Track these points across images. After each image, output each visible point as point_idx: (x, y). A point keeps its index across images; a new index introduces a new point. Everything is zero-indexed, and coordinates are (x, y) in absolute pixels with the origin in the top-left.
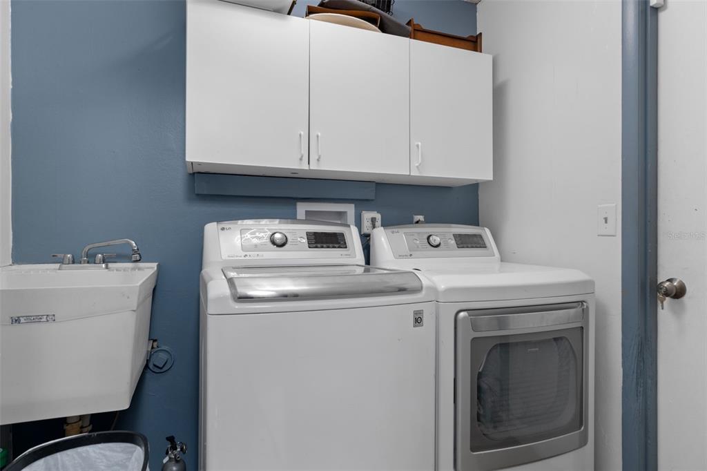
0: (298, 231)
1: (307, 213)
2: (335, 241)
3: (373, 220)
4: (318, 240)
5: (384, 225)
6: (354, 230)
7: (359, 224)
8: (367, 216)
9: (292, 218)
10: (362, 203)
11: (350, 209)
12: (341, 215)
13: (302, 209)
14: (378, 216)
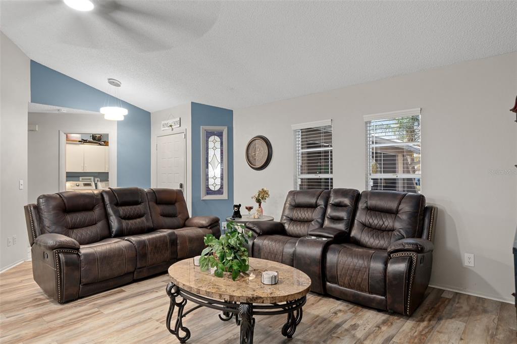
0: (81, 183)
1: (82, 179)
2: (89, 185)
3: (98, 180)
4: (86, 185)
5: (100, 181)
6: (93, 183)
7: (94, 181)
8: (96, 179)
9: (79, 181)
10: (95, 177)
11: (92, 178)
12: (90, 179)
13: (81, 178)
14: (99, 179)
